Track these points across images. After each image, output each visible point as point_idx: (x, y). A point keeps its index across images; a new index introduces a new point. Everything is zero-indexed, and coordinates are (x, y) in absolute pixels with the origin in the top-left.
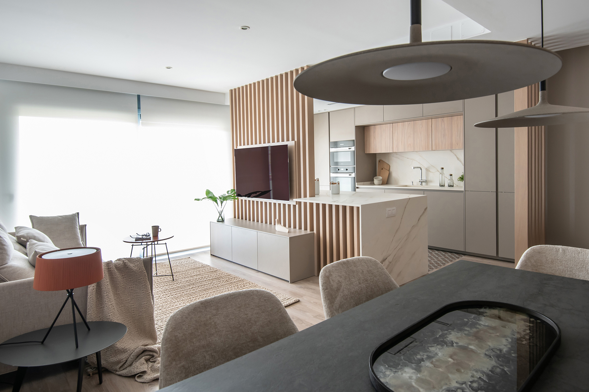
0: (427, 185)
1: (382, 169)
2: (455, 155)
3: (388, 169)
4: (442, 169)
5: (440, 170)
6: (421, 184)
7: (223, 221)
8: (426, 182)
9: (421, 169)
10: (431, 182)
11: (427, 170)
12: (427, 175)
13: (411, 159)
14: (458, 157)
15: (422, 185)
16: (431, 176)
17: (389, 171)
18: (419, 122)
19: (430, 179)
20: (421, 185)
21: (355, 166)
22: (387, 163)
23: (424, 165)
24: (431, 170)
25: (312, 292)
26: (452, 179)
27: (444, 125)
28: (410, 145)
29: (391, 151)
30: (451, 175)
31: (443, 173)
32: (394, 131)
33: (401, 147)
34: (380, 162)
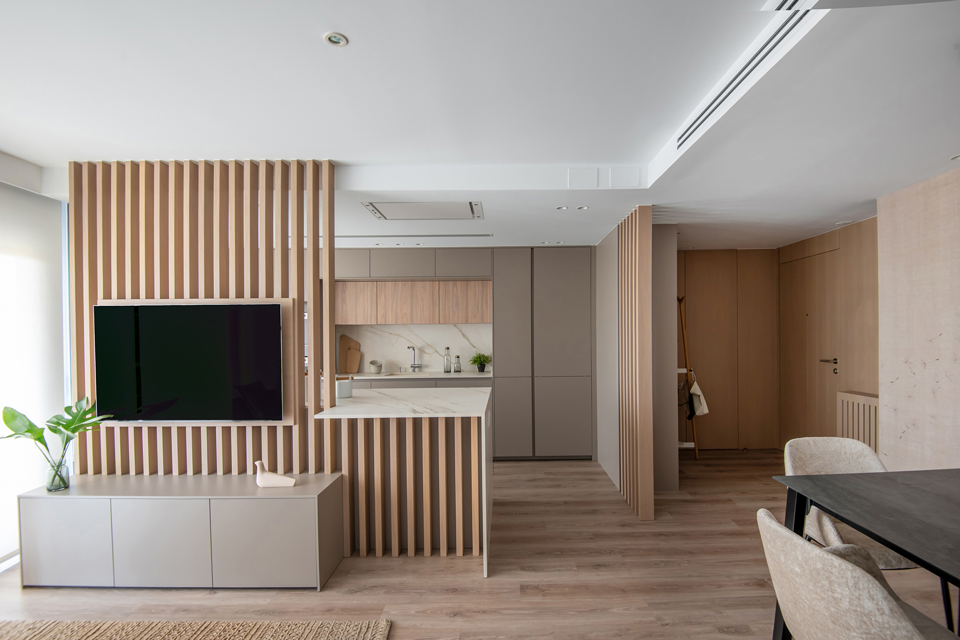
0: (421, 371)
1: (349, 349)
2: (460, 331)
4: (448, 348)
5: (443, 351)
6: (414, 371)
7: (66, 486)
8: (420, 367)
9: (414, 350)
10: (427, 366)
11: (422, 350)
12: (421, 357)
13: (396, 335)
16: (427, 359)
17: (359, 351)
18: (419, 284)
19: (424, 363)
22: (356, 339)
23: (418, 344)
24: (426, 351)
25: (386, 593)
26: (459, 362)
27: (457, 291)
28: (406, 315)
29: (374, 323)
30: (458, 357)
31: (449, 355)
32: (379, 293)
33: (390, 317)
34: (343, 338)
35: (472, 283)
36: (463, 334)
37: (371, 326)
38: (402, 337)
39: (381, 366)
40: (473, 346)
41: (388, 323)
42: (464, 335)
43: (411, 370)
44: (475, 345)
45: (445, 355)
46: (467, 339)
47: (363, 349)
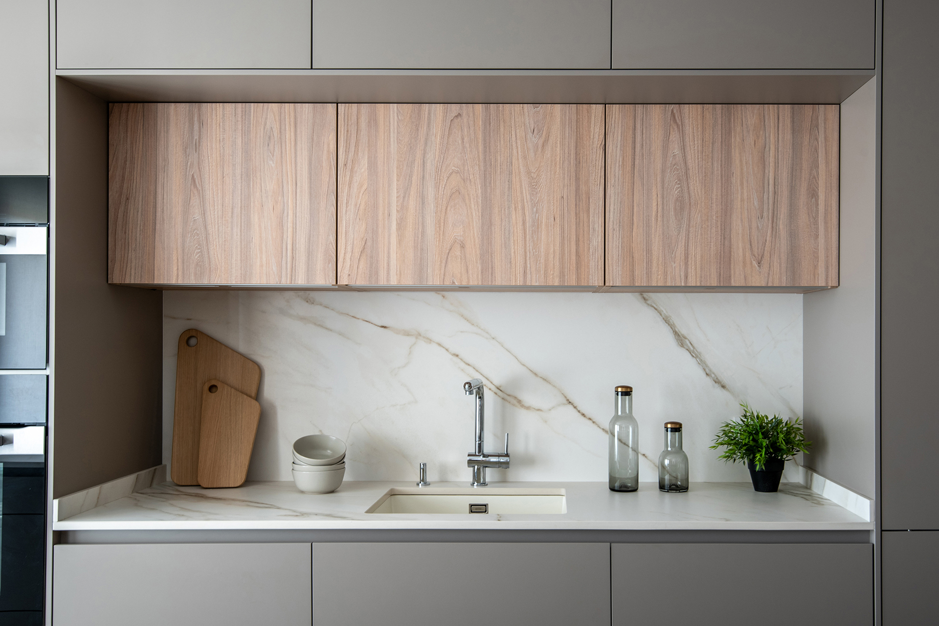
0: (503, 481)
1: (212, 388)
2: (667, 320)
3: (253, 394)
4: (627, 392)
6: (478, 478)
8: (503, 462)
9: (480, 396)
10: (529, 461)
13: (407, 334)
14: (683, 331)
15: (484, 484)
16: (532, 433)
17: (257, 396)
19: (518, 447)
20: (478, 480)
21: (51, 371)
22: (242, 348)
23: (496, 370)
24: (529, 398)
26: (679, 449)
27: (683, 148)
28: (463, 247)
29: (323, 279)
30: (677, 428)
31: (628, 417)
32: (347, 152)
33: (393, 256)
34: (193, 341)
35: (750, 115)
36: (676, 334)
37: (306, 292)
38: (430, 340)
39: (339, 463)
40: (717, 381)
41: (382, 282)
42: (680, 339)
43: (467, 474)
44: (725, 380)
45: (616, 419)
46: (694, 354)
47: (272, 390)
